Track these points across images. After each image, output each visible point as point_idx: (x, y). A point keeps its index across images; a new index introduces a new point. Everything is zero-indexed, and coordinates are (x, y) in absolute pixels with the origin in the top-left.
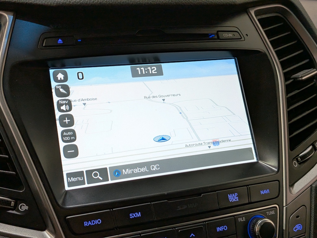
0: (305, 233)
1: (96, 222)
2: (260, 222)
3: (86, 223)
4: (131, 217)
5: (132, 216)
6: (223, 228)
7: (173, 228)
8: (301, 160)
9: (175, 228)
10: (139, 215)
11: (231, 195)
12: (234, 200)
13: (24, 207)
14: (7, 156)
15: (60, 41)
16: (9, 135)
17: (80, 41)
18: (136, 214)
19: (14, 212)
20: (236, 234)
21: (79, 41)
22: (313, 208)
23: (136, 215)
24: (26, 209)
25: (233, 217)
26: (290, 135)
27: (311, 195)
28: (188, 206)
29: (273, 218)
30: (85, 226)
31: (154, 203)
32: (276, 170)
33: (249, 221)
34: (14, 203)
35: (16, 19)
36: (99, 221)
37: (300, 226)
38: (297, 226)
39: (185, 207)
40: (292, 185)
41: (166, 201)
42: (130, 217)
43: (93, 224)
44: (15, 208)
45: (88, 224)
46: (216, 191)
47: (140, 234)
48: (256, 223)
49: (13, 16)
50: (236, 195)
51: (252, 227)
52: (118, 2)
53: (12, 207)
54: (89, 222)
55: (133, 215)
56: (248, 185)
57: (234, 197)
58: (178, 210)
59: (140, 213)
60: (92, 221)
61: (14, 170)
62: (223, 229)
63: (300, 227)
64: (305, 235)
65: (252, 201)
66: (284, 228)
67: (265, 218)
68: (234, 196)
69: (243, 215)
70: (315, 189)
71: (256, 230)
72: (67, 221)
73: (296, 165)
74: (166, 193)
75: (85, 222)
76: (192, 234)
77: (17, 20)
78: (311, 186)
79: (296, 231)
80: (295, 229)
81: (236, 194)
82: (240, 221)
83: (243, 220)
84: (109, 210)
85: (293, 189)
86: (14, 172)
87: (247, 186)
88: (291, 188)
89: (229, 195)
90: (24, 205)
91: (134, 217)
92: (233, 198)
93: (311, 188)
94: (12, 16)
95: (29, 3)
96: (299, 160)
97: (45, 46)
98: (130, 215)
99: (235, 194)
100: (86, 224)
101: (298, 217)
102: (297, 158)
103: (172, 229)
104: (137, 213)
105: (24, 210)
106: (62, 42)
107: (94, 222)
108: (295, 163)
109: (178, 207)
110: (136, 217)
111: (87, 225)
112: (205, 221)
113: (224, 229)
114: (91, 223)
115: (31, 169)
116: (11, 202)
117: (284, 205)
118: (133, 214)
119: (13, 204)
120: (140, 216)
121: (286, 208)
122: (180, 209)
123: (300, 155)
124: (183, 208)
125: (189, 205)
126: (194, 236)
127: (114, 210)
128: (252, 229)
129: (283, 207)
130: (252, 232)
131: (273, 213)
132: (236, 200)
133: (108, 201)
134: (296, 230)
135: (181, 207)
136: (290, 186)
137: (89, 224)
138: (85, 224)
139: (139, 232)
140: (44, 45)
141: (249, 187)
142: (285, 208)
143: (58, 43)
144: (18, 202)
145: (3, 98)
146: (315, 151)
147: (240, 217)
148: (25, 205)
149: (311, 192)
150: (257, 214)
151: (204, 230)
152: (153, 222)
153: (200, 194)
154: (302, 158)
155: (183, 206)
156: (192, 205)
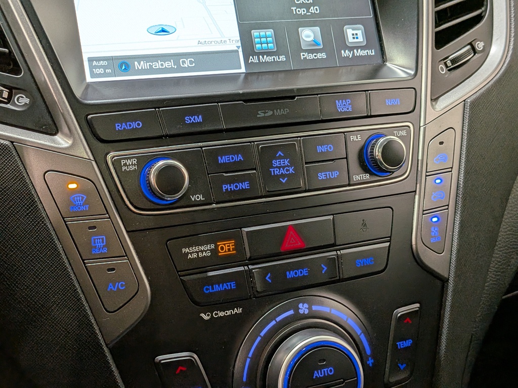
0: (452, 168)
1: (134, 125)
2: (381, 141)
3: (118, 126)
4: (188, 121)
5: (189, 120)
6: (326, 147)
7: (250, 142)
8: (452, 65)
9: (254, 142)
10: (199, 119)
11: (340, 101)
12: (345, 110)
13: (23, 100)
18: (194, 118)
19: (9, 106)
20: (346, 158)
22: (466, 132)
23: (194, 119)
24: (26, 103)
25: (343, 134)
26: (436, 27)
27: (464, 114)
28: (274, 113)
29: (406, 139)
30: (117, 129)
31: (222, 104)
32: (412, 73)
34: (7, 93)
36: (139, 125)
38: (439, 156)
39: (270, 113)
40: (435, 100)
41: (242, 102)
42: (186, 122)
43: (129, 128)
44: (10, 100)
45: (121, 128)
46: (317, 94)
47: (201, 147)
50: (348, 103)
51: (370, 152)
53: (4, 98)
54: (124, 124)
55: (190, 120)
56: (368, 91)
57: (345, 105)
58: (258, 116)
59: (200, 117)
60: (128, 123)
62: (327, 150)
63: (444, 158)
64: (451, 171)
65: (372, 114)
66: (420, 158)
68: (345, 103)
69: (357, 132)
70: (470, 105)
71: (376, 152)
72: (90, 123)
73: (443, 71)
74: (241, 91)
75: (116, 125)
76: (280, 153)
78: (464, 101)
79: (437, 163)
80: (436, 160)
81: (348, 101)
82: (353, 140)
83: (357, 138)
84: (154, 109)
85: (436, 103)
86: (5, 49)
87: (365, 91)
88: (434, 103)
89: (337, 101)
90: (23, 97)
91: (191, 122)
92: (343, 107)
93: (465, 104)
96: (449, 65)
98: (186, 119)
99: (347, 100)
101: (441, 143)
102: (445, 61)
103: (249, 144)
104: (196, 117)
105: (24, 104)
107: (130, 126)
108: (442, 68)
109: (259, 112)
110: (194, 122)
111: (120, 129)
112: (300, 137)
113: (329, 150)
114: (125, 127)
116: (2, 90)
117: (422, 124)
118: (190, 117)
119: (5, 94)
120: (201, 121)
121: (425, 128)
122: (263, 115)
123: (450, 58)
124: (266, 115)
125: (275, 111)
126: (282, 155)
127: (160, 109)
128: (370, 155)
129: (420, 127)
131: (404, 133)
132: (348, 109)
135: (265, 113)
136: (431, 100)
137: (123, 127)
138: (117, 127)
139: (199, 144)
141: (369, 94)
142: (422, 129)
144: (14, 91)
146: (475, 54)
147: (353, 135)
148: (25, 97)
149: (464, 110)
151: (298, 148)
152: (221, 131)
153: (293, 97)
154: (454, 61)
155: (267, 111)
156: (280, 111)
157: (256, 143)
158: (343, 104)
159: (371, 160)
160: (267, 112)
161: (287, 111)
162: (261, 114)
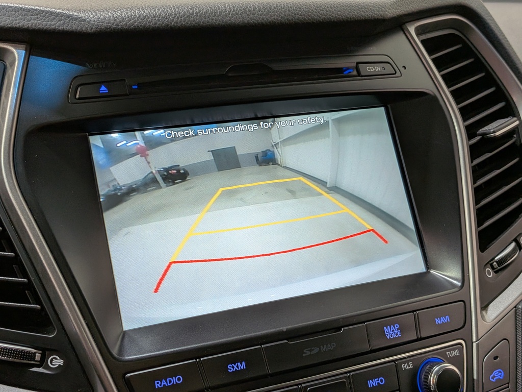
0: (508, 383)
1: (175, 380)
2: (437, 369)
3: (158, 383)
4: (231, 370)
5: (231, 368)
6: (377, 381)
7: (297, 385)
8: (499, 266)
9: (301, 384)
10: (242, 366)
11: (389, 327)
12: (394, 336)
13: (57, 362)
14: (26, 280)
15: (103, 89)
16: (27, 247)
17: (136, 87)
18: (238, 365)
19: (41, 370)
20: (399, 390)
21: (133, 87)
22: (520, 342)
23: (237, 367)
24: (59, 365)
25: (393, 363)
26: (478, 227)
27: (516, 322)
28: (320, 348)
29: (457, 361)
30: (157, 387)
31: (265, 346)
32: (459, 284)
33: (419, 368)
34: (40, 355)
35: (31, 56)
36: (179, 379)
37: (500, 372)
38: (495, 373)
39: (316, 350)
40: (485, 307)
41: (286, 341)
42: (229, 370)
43: (169, 384)
44: (42, 363)
45: (161, 385)
46: (364, 322)
48: (430, 371)
49: (26, 50)
50: (396, 328)
51: (424, 378)
52: (196, 23)
53: (37, 361)
54: (163, 380)
55: (233, 367)
56: (416, 311)
57: (393, 331)
58: (304, 355)
59: (243, 363)
60: (168, 379)
61: (38, 301)
62: (378, 383)
63: (500, 374)
64: (508, 387)
65: (423, 336)
66: (475, 377)
67: (444, 362)
68: (394, 329)
69: (409, 359)
71: (430, 383)
72: (128, 382)
73: (490, 275)
74: (284, 329)
75: (156, 382)
77: (33, 58)
78: (515, 307)
79: (494, 381)
80: (493, 378)
81: (397, 326)
82: (405, 368)
83: (409, 366)
84: (194, 360)
85: (486, 313)
86: (37, 306)
87: (413, 312)
88: (484, 312)
89: (385, 328)
90: (56, 359)
91: (234, 370)
92: (392, 333)
93: (516, 311)
94: (24, 52)
95: (50, 30)
96: (495, 267)
97: (79, 99)
98: (229, 367)
99: (395, 325)
100: (158, 385)
101: (496, 358)
102: (491, 263)
103: (296, 387)
104: (239, 364)
105: (57, 365)
106: (107, 91)
107: (170, 381)
108: (488, 271)
109: (305, 351)
110: (238, 369)
111: (160, 387)
112: (349, 372)
113: (380, 382)
114: (165, 383)
115: (65, 300)
116: (35, 353)
117: (474, 339)
118: (233, 365)
119: (38, 357)
120: (245, 368)
121: (478, 345)
122: (308, 353)
123: (496, 259)
124: (313, 353)
125: (321, 346)
127: (202, 359)
128: (424, 381)
129: (472, 342)
130: (424, 385)
131: (456, 353)
132: (397, 334)
133: (192, 346)
134: (495, 378)
135: (310, 351)
136: (481, 308)
137: (163, 384)
138: (156, 385)
140: (77, 97)
141: (418, 314)
142: (475, 345)
143: (101, 92)
144: (47, 352)
145: (14, 185)
146: (520, 250)
147: (404, 363)
148: (58, 358)
149: (516, 317)
150: (431, 356)
151: (348, 385)
152: (266, 376)
153: (339, 329)
154: (500, 262)
155: (313, 348)
156: (327, 346)
157: (303, 385)
158: (392, 329)
159: (424, 386)
160: (314, 350)
161: (333, 345)
162: (307, 353)
